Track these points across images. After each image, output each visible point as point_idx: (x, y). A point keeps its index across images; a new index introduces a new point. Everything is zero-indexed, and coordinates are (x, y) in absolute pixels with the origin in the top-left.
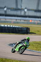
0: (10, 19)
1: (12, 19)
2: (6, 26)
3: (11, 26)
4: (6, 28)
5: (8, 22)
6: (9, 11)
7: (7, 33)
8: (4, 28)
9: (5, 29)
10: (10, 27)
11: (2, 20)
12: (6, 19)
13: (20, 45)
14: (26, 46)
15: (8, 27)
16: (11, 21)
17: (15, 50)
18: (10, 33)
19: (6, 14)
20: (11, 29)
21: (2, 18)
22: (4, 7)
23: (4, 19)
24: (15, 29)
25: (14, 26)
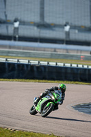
0: (78, 50)
1: (81, 51)
2: (68, 65)
3: (80, 66)
4: (69, 71)
5: (72, 56)
6: (75, 33)
7: (71, 81)
8: (63, 71)
9: (66, 73)
10: (78, 69)
11: (59, 53)
12: (67, 50)
13: (45, 99)
14: (56, 100)
15: (72, 69)
16: (79, 54)
17: (36, 108)
18: (78, 81)
19: (68, 39)
20: (79, 72)
21: (59, 49)
22: (64, 23)
23: (64, 49)
24: (87, 73)
25: (85, 67)
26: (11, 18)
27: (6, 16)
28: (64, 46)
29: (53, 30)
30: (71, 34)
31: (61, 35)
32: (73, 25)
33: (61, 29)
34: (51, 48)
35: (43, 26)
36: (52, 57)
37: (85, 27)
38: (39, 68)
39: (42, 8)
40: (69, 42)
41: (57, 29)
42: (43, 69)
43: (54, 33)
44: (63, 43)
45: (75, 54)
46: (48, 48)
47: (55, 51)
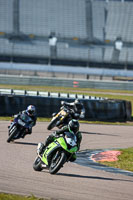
0: (69, 73)
1: (74, 74)
2: (55, 95)
3: (72, 96)
4: (56, 104)
5: (61, 82)
6: (65, 48)
9: (52, 106)
16: (70, 79)
19: (54, 57)
21: (40, 71)
22: (49, 34)
23: (48, 72)
25: (80, 97)
28: (49, 67)
29: (33, 44)
30: (58, 50)
31: (45, 52)
32: (62, 36)
33: (43, 43)
34: (30, 71)
35: (17, 38)
36: (32, 83)
37: (79, 40)
38: (13, 99)
39: (16, 12)
40: (56, 62)
41: (38, 42)
42: (18, 101)
43: (34, 47)
44: (47, 64)
45: (65, 78)
46: (26, 70)
47: (36, 75)
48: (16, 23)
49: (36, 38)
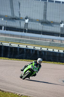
12: (61, 41)
26: (23, 16)
27: (20, 15)
28: (59, 38)
35: (45, 23)
39: (45, 10)
40: (63, 35)
41: (55, 25)
43: (53, 28)
47: (53, 41)
48: (45, 15)
49: (54, 23)
